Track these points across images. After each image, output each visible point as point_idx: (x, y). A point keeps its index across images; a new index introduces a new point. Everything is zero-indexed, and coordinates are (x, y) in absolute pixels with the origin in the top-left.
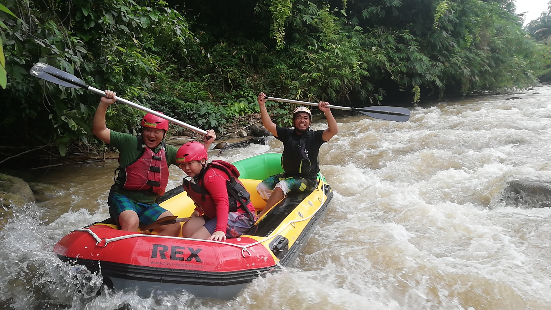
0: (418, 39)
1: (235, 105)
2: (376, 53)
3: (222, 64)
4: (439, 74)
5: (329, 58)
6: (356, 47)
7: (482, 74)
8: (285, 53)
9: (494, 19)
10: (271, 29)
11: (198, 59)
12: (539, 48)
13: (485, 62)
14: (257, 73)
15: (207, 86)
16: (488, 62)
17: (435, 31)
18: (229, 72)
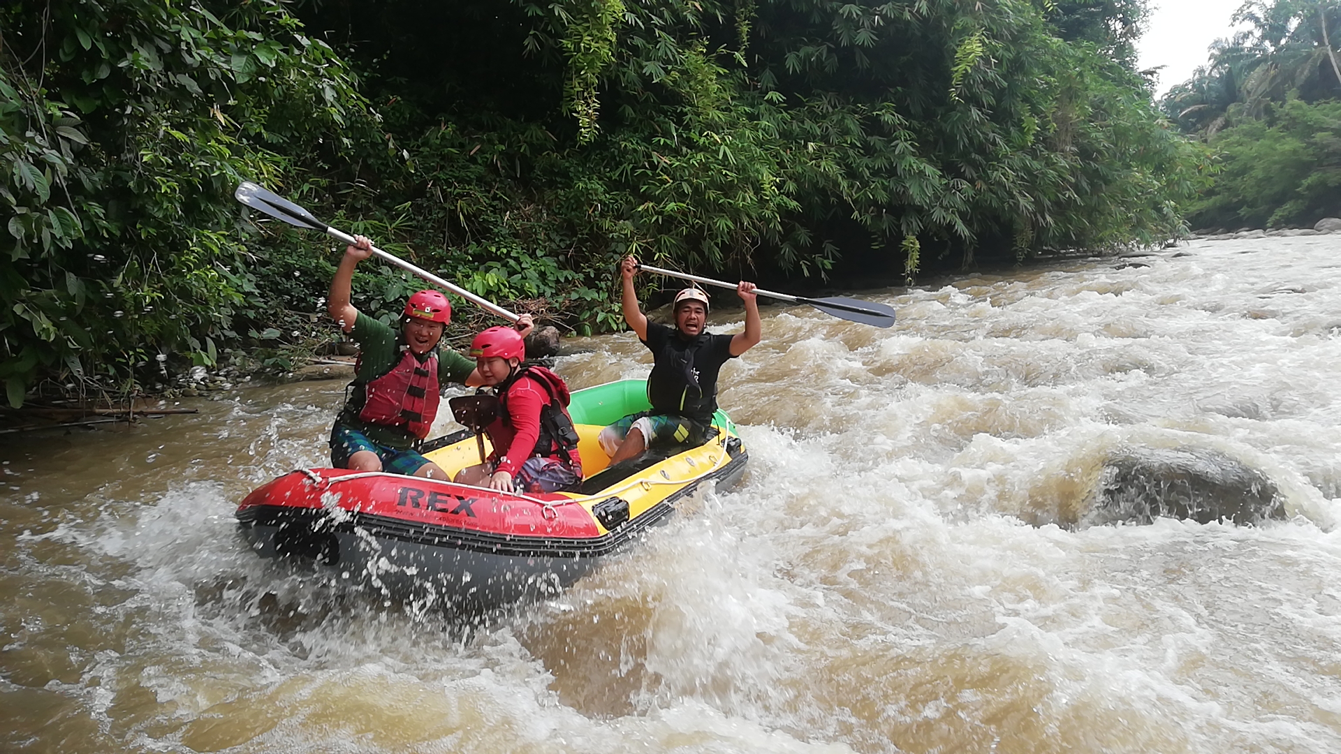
0: (915, 123)
1: (476, 277)
2: (818, 156)
3: (442, 176)
4: (963, 208)
5: (705, 167)
6: (769, 142)
7: (1061, 208)
8: (601, 154)
9: (1087, 80)
10: (565, 94)
11: (382, 164)
12: (1189, 148)
13: (1068, 182)
14: (530, 200)
15: (405, 231)
16: (1073, 180)
17: (952, 107)
18: (461, 196)
